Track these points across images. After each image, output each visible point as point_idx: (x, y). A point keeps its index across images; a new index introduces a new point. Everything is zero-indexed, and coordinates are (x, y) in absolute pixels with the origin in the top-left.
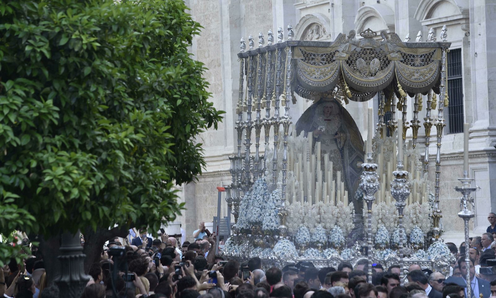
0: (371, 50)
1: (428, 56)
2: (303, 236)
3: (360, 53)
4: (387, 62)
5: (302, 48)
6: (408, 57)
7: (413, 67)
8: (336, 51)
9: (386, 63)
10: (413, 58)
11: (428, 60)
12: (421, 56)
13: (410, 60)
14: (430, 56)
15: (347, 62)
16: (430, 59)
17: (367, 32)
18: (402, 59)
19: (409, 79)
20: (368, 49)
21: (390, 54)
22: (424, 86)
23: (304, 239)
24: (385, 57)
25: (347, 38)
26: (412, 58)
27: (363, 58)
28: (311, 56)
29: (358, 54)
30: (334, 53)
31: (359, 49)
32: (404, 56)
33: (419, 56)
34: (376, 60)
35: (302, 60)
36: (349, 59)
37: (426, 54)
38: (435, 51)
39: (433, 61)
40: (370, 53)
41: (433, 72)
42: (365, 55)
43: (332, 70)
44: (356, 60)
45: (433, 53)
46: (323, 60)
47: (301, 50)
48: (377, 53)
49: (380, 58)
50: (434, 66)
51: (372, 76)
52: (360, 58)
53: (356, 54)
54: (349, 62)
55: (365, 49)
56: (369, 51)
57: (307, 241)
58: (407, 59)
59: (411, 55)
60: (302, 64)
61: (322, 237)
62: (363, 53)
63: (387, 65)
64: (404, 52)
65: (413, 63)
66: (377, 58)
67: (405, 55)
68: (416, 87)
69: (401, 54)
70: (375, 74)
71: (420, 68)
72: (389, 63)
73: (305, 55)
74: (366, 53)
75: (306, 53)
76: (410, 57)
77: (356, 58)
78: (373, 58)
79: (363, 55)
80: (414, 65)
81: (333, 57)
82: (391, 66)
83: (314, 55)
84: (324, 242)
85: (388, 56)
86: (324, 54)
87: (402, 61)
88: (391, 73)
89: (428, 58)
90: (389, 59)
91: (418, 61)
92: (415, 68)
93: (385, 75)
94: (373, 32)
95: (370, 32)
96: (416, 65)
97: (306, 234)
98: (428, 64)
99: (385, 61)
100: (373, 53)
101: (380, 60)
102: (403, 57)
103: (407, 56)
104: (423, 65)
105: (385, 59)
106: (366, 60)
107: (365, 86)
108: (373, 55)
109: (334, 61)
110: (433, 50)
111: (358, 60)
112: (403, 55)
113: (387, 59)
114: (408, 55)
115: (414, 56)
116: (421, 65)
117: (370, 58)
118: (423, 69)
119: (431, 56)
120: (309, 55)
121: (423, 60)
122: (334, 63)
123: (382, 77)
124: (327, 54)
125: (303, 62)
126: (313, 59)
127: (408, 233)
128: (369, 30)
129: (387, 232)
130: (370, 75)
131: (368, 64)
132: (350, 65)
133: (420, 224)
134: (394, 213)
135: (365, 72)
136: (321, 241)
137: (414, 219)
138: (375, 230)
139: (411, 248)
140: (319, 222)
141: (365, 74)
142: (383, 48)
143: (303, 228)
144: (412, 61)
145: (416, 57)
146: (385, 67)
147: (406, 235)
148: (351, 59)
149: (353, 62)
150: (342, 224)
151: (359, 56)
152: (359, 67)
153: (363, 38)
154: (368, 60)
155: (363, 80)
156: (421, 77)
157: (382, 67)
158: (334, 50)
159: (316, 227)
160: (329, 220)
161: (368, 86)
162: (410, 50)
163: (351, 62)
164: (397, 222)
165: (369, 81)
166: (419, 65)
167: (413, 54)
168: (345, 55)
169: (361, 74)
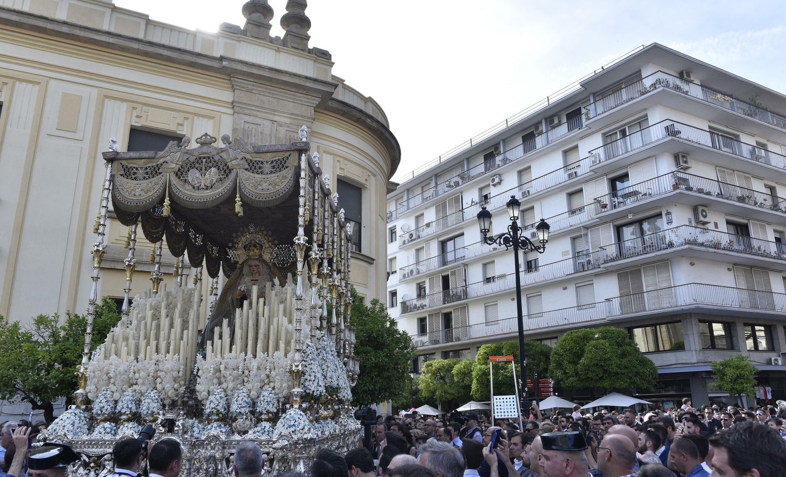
0: (209, 158)
1: (281, 162)
2: (101, 405)
3: (193, 163)
4: (227, 171)
5: (124, 162)
6: (255, 164)
7: (260, 176)
8: (164, 163)
10: (261, 165)
11: (281, 166)
12: (272, 162)
13: (257, 167)
14: (283, 162)
15: (177, 175)
16: (283, 165)
17: (204, 137)
18: (247, 166)
19: (256, 191)
20: (204, 158)
21: (231, 161)
22: (274, 198)
23: (99, 408)
24: (226, 165)
26: (260, 165)
27: (197, 169)
28: (133, 170)
29: (191, 164)
30: (162, 164)
31: (192, 159)
33: (269, 162)
34: (214, 170)
35: (121, 175)
36: (179, 170)
37: (279, 160)
38: (290, 155)
39: (287, 167)
40: (206, 162)
41: (287, 180)
42: (200, 164)
43: (157, 184)
44: (188, 171)
45: (288, 158)
46: (147, 173)
47: (121, 164)
48: (215, 162)
49: (219, 167)
50: (289, 173)
51: (207, 189)
52: (193, 168)
53: (189, 165)
54: (179, 173)
55: (200, 158)
56: (204, 160)
57: (104, 411)
58: (254, 167)
59: (259, 161)
60: (119, 180)
61: (125, 406)
62: (197, 163)
63: (227, 175)
64: (251, 158)
65: (260, 171)
66: (215, 167)
67: (251, 162)
68: (264, 199)
69: (247, 160)
70: (212, 187)
71: (269, 176)
72: (230, 171)
73: (126, 170)
74: (202, 162)
75: (127, 168)
76: (258, 164)
77: (188, 168)
78: (210, 168)
79: (197, 165)
80: (262, 173)
81: (159, 168)
82: (232, 176)
83: (137, 169)
84: (128, 412)
85: (229, 164)
86: (149, 167)
87: (246, 169)
88: (231, 183)
89: (281, 164)
90: (230, 168)
91: (267, 168)
92: (263, 176)
93: (223, 188)
94: (212, 138)
95: (208, 137)
96: (265, 172)
97: (104, 401)
98: (280, 171)
99: (225, 170)
100: (210, 162)
101: (218, 169)
102: (249, 164)
103: (253, 163)
104: (274, 173)
105: (225, 168)
106: (201, 170)
107: (196, 200)
108: (210, 164)
109: (160, 173)
110: (287, 154)
111: (191, 170)
112: (249, 161)
113: (228, 167)
114: (256, 161)
115: (262, 163)
116: (271, 172)
117: (205, 168)
118: (273, 177)
119: (285, 161)
120: (131, 169)
121: (274, 167)
122: (160, 176)
123: (219, 190)
124: (153, 167)
125: (122, 177)
126: (134, 173)
127: (253, 397)
128: (206, 135)
129: (221, 398)
130: (205, 188)
131: (203, 175)
132: (179, 178)
133: (272, 385)
134: (238, 368)
135: (198, 185)
136: (123, 411)
137: (263, 376)
138: (205, 393)
139: (251, 419)
140: (131, 385)
141: (198, 187)
142: (224, 155)
143: (104, 392)
144: (260, 168)
145: (265, 163)
146: (225, 178)
147: (249, 400)
148: (182, 170)
149: (184, 173)
150: (159, 386)
151: (192, 166)
152: (190, 179)
153: (199, 145)
154: (203, 170)
155: (195, 194)
156: (270, 187)
157: (221, 178)
158: (161, 161)
159: (124, 391)
160: (140, 381)
161: (199, 200)
162: (258, 155)
163: (182, 174)
164: (240, 381)
165: (203, 195)
166: (269, 172)
167: (261, 160)
168: (174, 165)
169: (194, 188)
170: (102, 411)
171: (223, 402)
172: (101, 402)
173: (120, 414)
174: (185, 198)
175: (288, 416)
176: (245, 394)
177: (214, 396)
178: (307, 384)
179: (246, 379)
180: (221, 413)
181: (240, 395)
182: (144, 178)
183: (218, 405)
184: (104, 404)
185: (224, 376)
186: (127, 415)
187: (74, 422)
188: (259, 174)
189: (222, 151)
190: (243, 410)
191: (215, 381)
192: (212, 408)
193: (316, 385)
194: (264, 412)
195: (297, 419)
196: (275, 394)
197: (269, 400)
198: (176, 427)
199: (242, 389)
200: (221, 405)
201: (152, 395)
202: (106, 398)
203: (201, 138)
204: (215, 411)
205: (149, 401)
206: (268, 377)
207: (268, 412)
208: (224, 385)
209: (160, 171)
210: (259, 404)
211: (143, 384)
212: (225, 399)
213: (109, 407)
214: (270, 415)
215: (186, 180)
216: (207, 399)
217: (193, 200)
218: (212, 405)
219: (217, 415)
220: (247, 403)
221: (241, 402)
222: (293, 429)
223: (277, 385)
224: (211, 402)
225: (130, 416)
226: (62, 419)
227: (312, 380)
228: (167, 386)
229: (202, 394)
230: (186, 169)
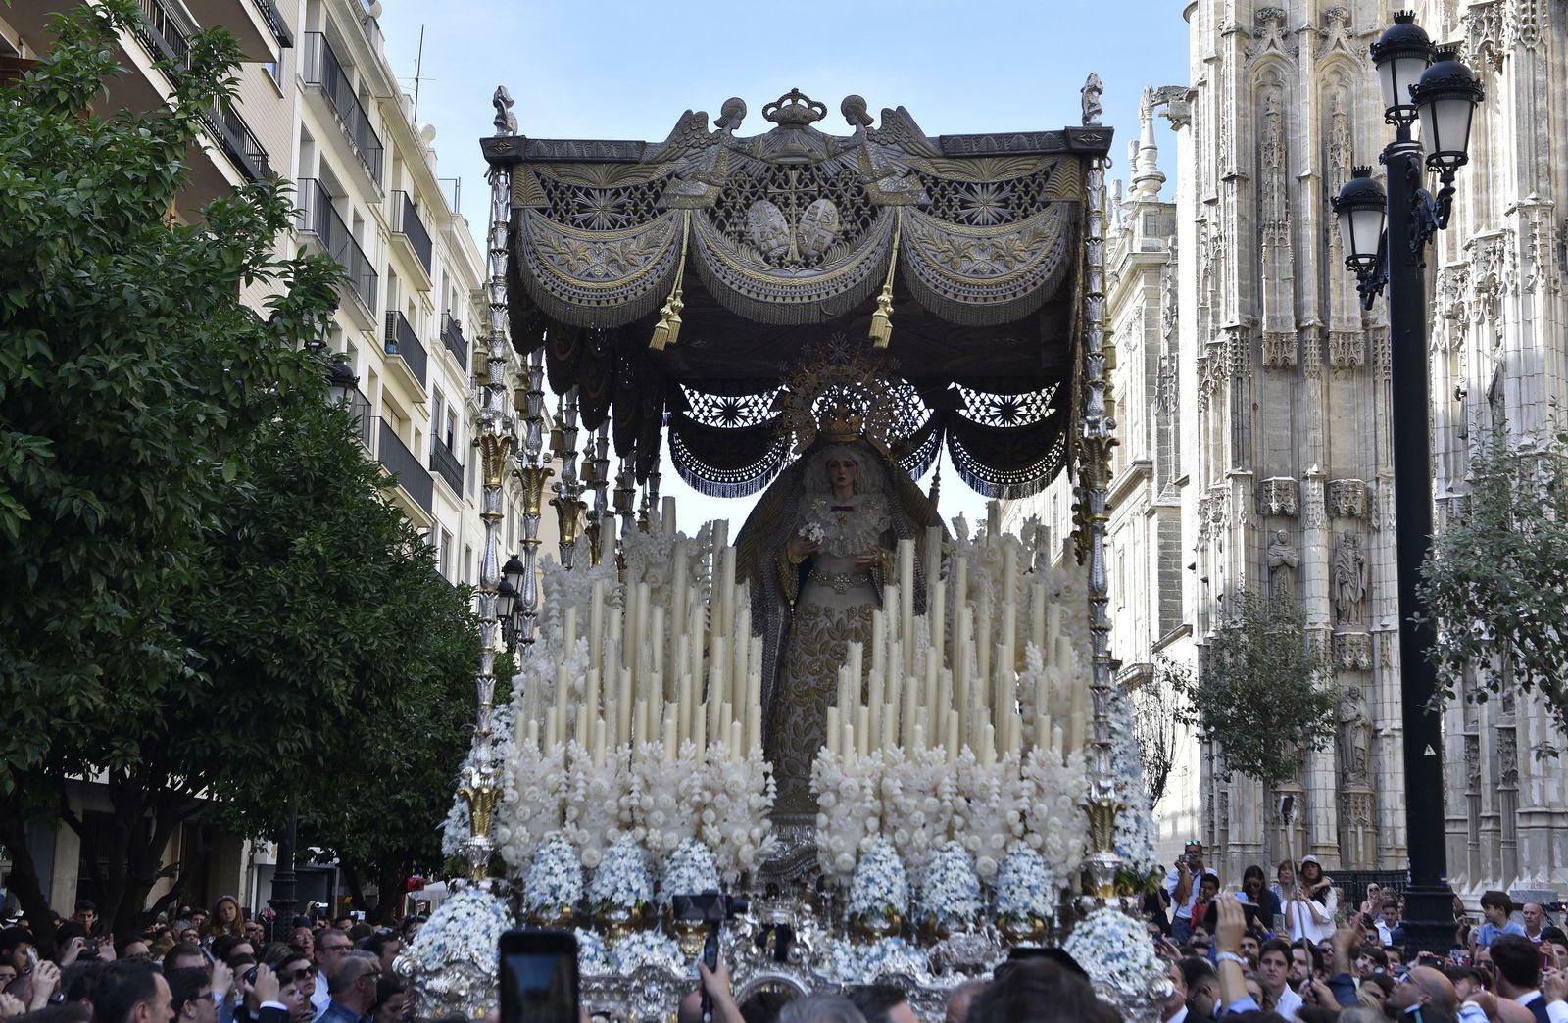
0: (806, 168)
1: (1027, 186)
3: (760, 182)
4: (866, 211)
5: (546, 171)
6: (950, 191)
7: (965, 229)
8: (670, 177)
9: (862, 212)
10: (969, 197)
11: (1027, 199)
12: (1001, 188)
13: (956, 202)
14: (1034, 187)
15: (713, 216)
16: (1033, 198)
17: (788, 102)
18: (924, 198)
19: (950, 275)
20: (793, 167)
21: (875, 180)
22: (1010, 298)
23: (547, 890)
24: (860, 192)
25: (712, 128)
26: (964, 194)
27: (772, 200)
28: (575, 195)
29: (753, 186)
30: (664, 185)
31: (757, 169)
32: (932, 185)
33: (991, 188)
34: (824, 206)
35: (542, 211)
36: (719, 202)
37: (1020, 180)
38: (1053, 167)
39: (1046, 204)
40: (799, 181)
41: (1048, 244)
42: (780, 187)
43: (652, 244)
44: (747, 206)
45: (1047, 174)
46: (621, 208)
47: (538, 175)
48: (826, 181)
49: (839, 197)
50: (1051, 223)
51: (807, 265)
52: (760, 198)
53: (747, 187)
54: (721, 213)
55: (780, 168)
56: (794, 175)
57: (562, 899)
58: (944, 200)
59: (962, 184)
60: (540, 227)
61: (622, 885)
62: (773, 181)
63: (866, 224)
64: (934, 173)
65: (965, 213)
66: (826, 197)
67: (936, 184)
68: (981, 302)
69: (922, 179)
70: (820, 259)
71: (993, 231)
72: (874, 214)
73: (556, 194)
74: (787, 181)
75: (556, 187)
76: (956, 192)
77: (747, 198)
78: (813, 199)
79: (773, 190)
80: (970, 220)
81: (657, 197)
82: (880, 227)
83: (588, 194)
84: (631, 903)
85: (870, 189)
86: (625, 189)
87: (922, 208)
88: (880, 250)
89: (1027, 193)
90: (873, 201)
91: (986, 204)
92: (975, 231)
93: (856, 262)
94: (812, 104)
95: (801, 102)
96: (979, 219)
97: (558, 869)
98: (1026, 216)
99: (859, 209)
100: (813, 181)
101: (838, 204)
102: (929, 191)
103: (943, 189)
104: (1008, 221)
105: (859, 200)
106: (787, 205)
107: (779, 300)
108: (815, 187)
109: (662, 211)
110: (1044, 164)
111: (756, 205)
112: (929, 183)
113: (867, 199)
114: (950, 183)
115: (970, 188)
116: (999, 220)
117: (799, 198)
118: (1007, 235)
119: (1040, 186)
120: (569, 194)
121: (1005, 203)
122: (660, 219)
123: (845, 269)
124: (637, 188)
125: (544, 218)
126: (583, 208)
127: (985, 872)
128: (795, 94)
129: (894, 870)
130: (801, 260)
131: (794, 220)
132: (721, 227)
133: (1037, 839)
134: (935, 792)
135: (780, 251)
136: (618, 898)
137: (1013, 816)
138: (847, 857)
139: (990, 933)
140: (629, 826)
141: (781, 258)
142: (852, 160)
143: (554, 845)
144: (964, 204)
145: (978, 189)
146: (858, 232)
147: (973, 881)
148: (729, 203)
149: (734, 213)
150: (712, 833)
151: (758, 192)
152: (755, 231)
153: (775, 125)
154: (793, 206)
155: (771, 279)
156: (998, 266)
157: (845, 233)
158: (661, 172)
159: (609, 843)
160: (659, 816)
161: (788, 300)
162: (955, 164)
163: (728, 215)
164: (942, 827)
165: (796, 282)
166: (991, 219)
167: (969, 180)
168: (702, 188)
169: (767, 259)
170: (556, 898)
171: (900, 882)
172: (550, 872)
173: (608, 905)
174: (743, 291)
175: (1098, 930)
176: (964, 865)
177: (875, 866)
178: (1119, 840)
179: (959, 821)
180: (896, 913)
181: (949, 865)
182: (614, 224)
183: (890, 891)
184: (560, 877)
185: (897, 810)
186: (629, 910)
187: (488, 927)
188: (962, 222)
189: (847, 149)
190: (961, 908)
191: (873, 823)
192: (876, 899)
193: (1142, 844)
194: (1023, 915)
195: (1127, 940)
196: (1048, 866)
197: (1034, 882)
198: (797, 945)
199: (950, 849)
200: (896, 890)
201: (698, 858)
202: (562, 861)
203: (778, 104)
204: (881, 907)
205: (692, 872)
206: (1023, 816)
207: (1033, 915)
208: (901, 836)
209: (662, 202)
210: (1003, 892)
211: (666, 826)
212: (902, 873)
213: (573, 888)
214: (1039, 923)
215: (741, 234)
216: (853, 873)
217: (770, 299)
218: (874, 891)
219: (889, 918)
220: (971, 888)
221: (955, 885)
222: (1121, 965)
223: (1055, 840)
224: (870, 880)
225: (635, 911)
226: (453, 918)
227: (1133, 829)
228: (739, 834)
229: (839, 860)
230: (741, 201)
